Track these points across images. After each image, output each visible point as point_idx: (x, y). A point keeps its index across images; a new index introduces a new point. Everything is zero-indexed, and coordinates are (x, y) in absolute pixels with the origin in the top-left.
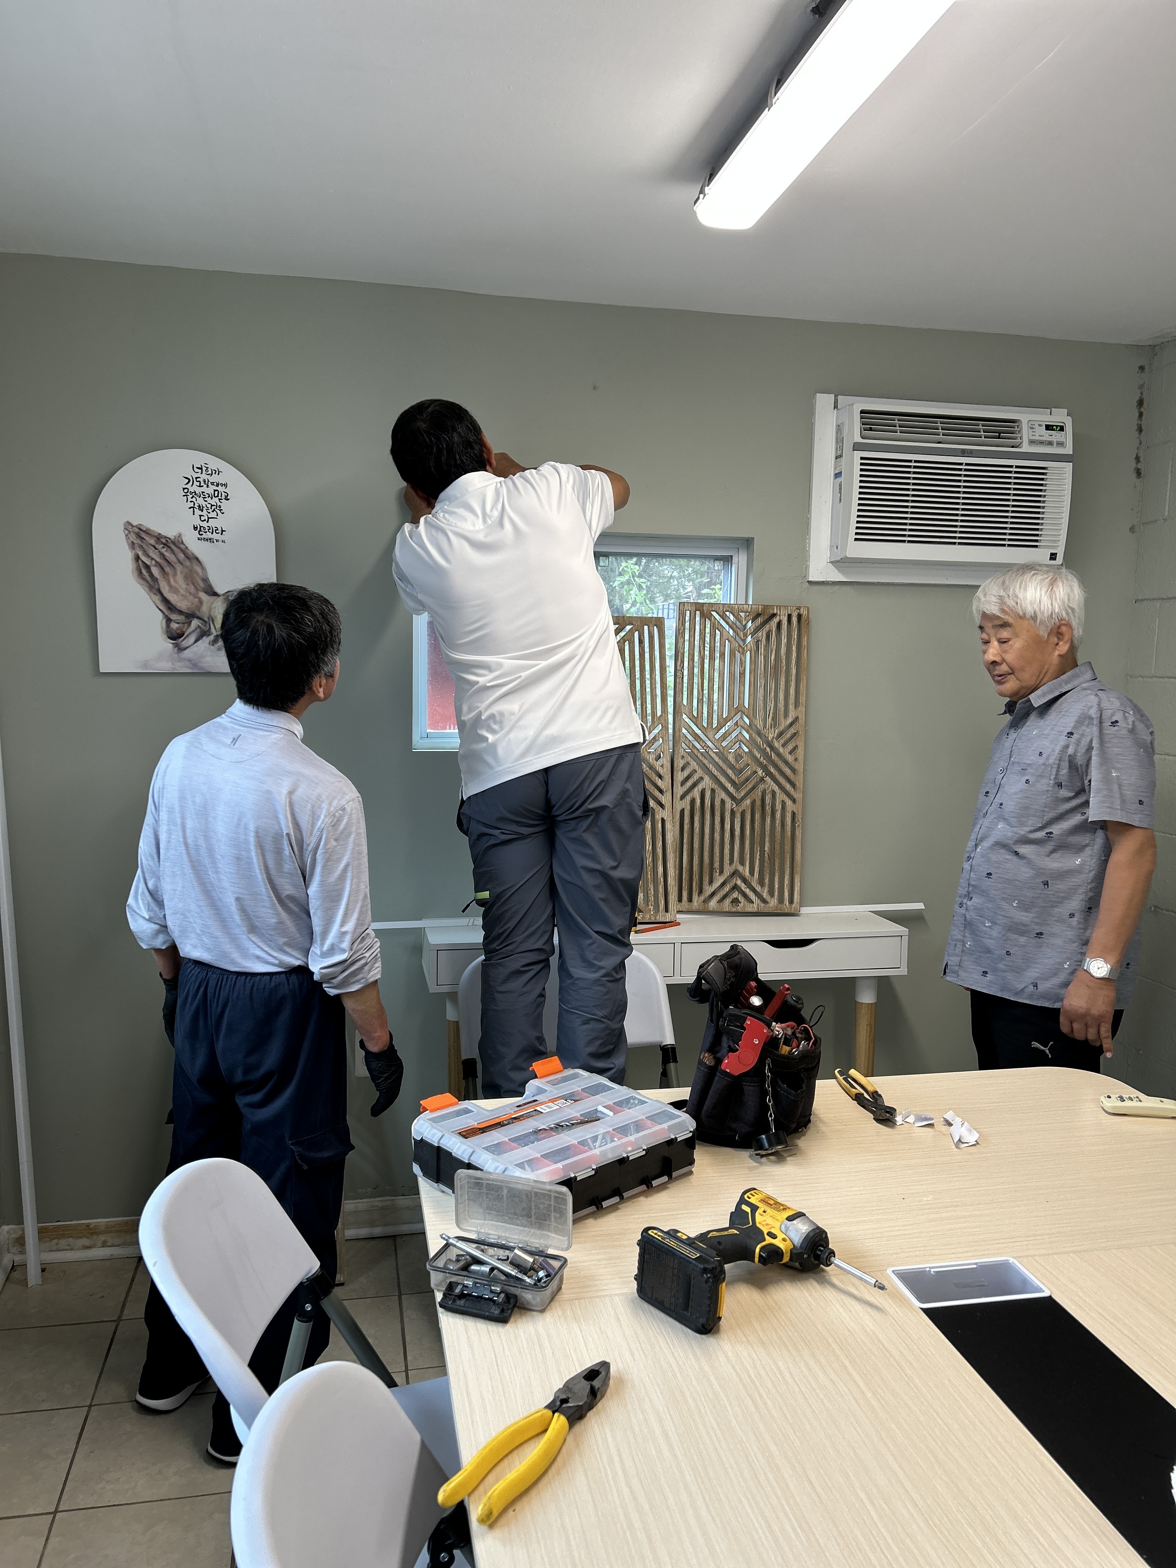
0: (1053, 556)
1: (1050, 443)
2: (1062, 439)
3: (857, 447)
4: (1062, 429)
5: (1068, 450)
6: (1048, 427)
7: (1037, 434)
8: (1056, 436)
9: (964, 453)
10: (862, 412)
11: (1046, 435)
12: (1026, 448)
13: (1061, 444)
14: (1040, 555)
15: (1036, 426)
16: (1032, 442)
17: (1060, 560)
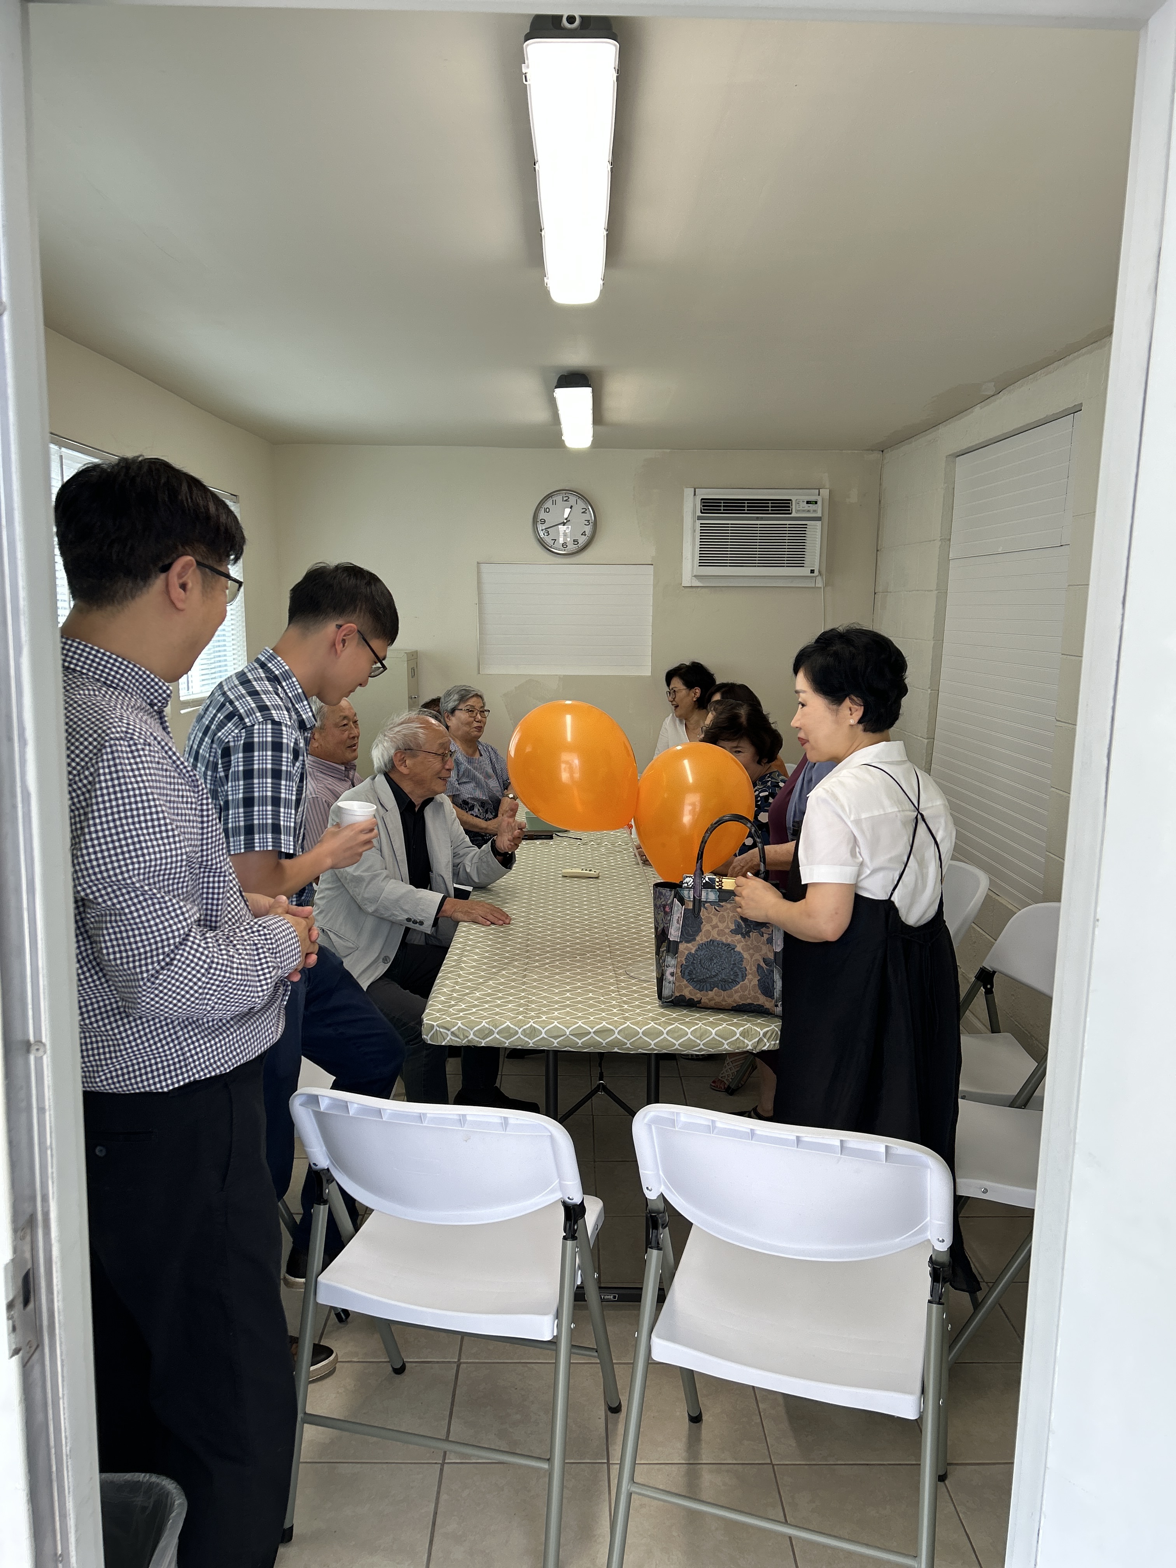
0: (812, 571)
1: (809, 511)
2: (815, 509)
3: (699, 518)
4: (816, 503)
5: (819, 514)
6: (808, 502)
7: (801, 506)
8: (812, 507)
9: (758, 519)
10: (702, 499)
11: (807, 507)
12: (794, 515)
13: (815, 511)
14: (805, 571)
15: (801, 503)
16: (797, 511)
17: (816, 573)
